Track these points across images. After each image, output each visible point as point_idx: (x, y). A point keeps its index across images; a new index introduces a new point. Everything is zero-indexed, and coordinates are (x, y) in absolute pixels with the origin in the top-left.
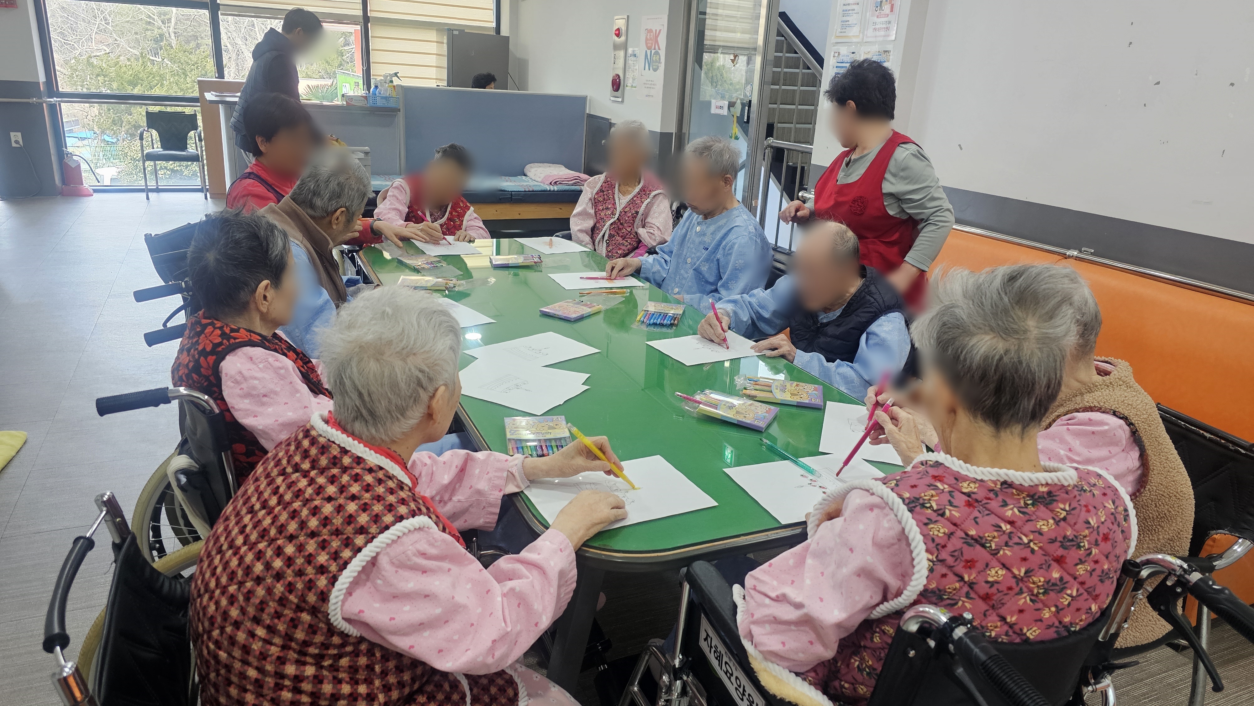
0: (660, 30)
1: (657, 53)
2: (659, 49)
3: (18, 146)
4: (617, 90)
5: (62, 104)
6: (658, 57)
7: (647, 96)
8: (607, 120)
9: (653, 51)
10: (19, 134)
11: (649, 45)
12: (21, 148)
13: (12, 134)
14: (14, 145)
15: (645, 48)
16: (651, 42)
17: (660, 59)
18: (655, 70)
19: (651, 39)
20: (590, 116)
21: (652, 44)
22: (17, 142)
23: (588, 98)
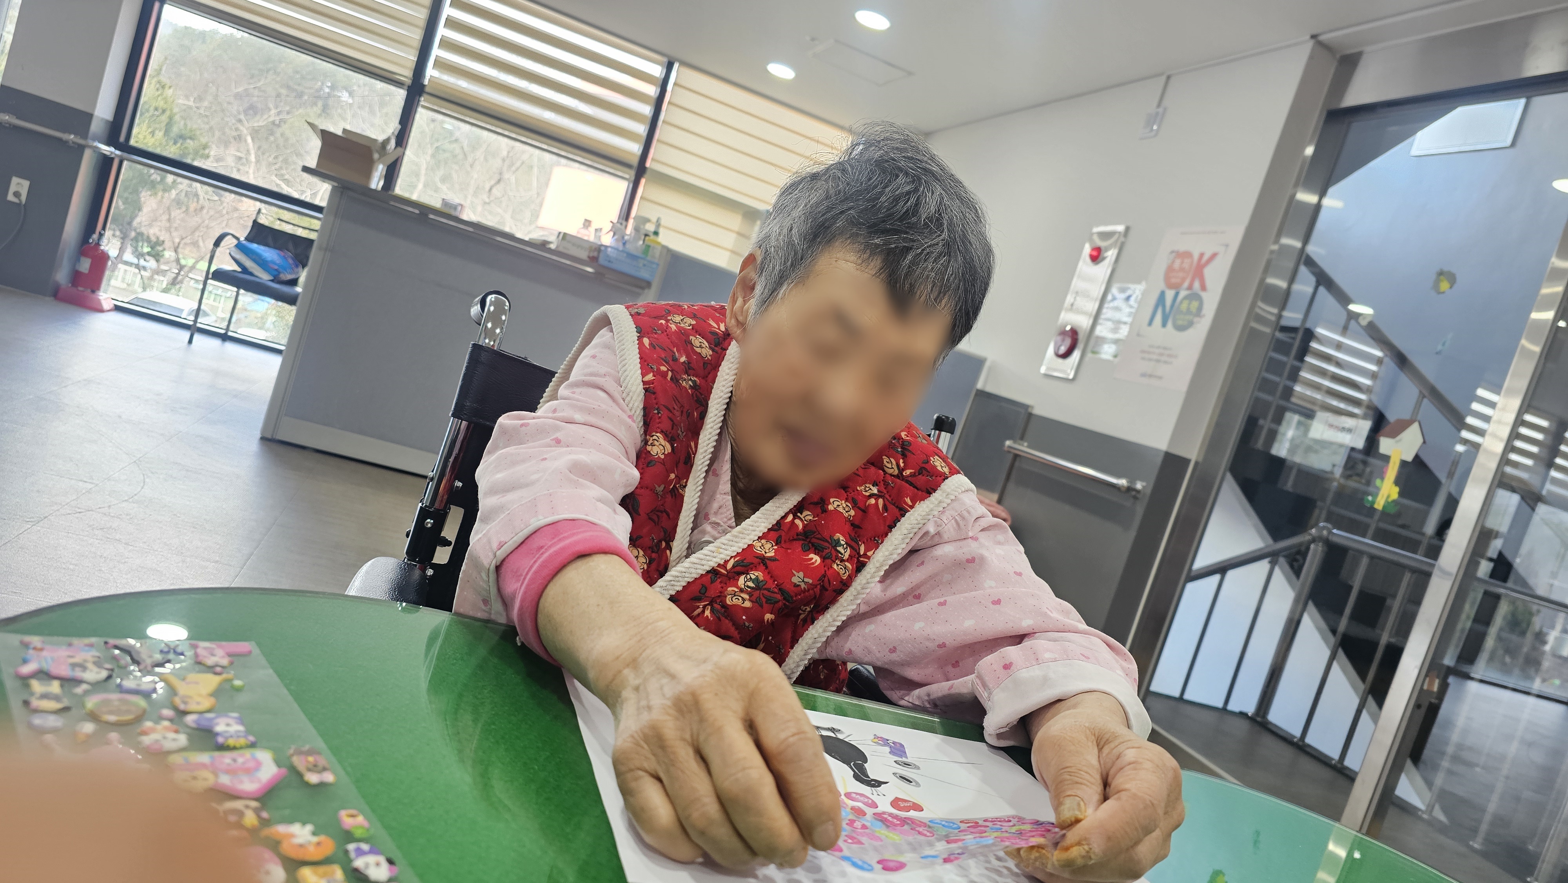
0: (1214, 256)
1: (1194, 297)
2: (1203, 288)
3: (15, 200)
4: (1066, 355)
5: (125, 163)
6: (1195, 304)
7: (1143, 375)
8: (1026, 407)
9: (1183, 293)
10: (26, 184)
11: (1173, 280)
12: (19, 205)
13: (15, 180)
14: (11, 197)
15: (1161, 286)
16: (1181, 274)
17: (1200, 308)
18: (1180, 328)
19: (1182, 269)
20: (982, 395)
21: (1183, 280)
22: (17, 194)
23: (987, 364)
